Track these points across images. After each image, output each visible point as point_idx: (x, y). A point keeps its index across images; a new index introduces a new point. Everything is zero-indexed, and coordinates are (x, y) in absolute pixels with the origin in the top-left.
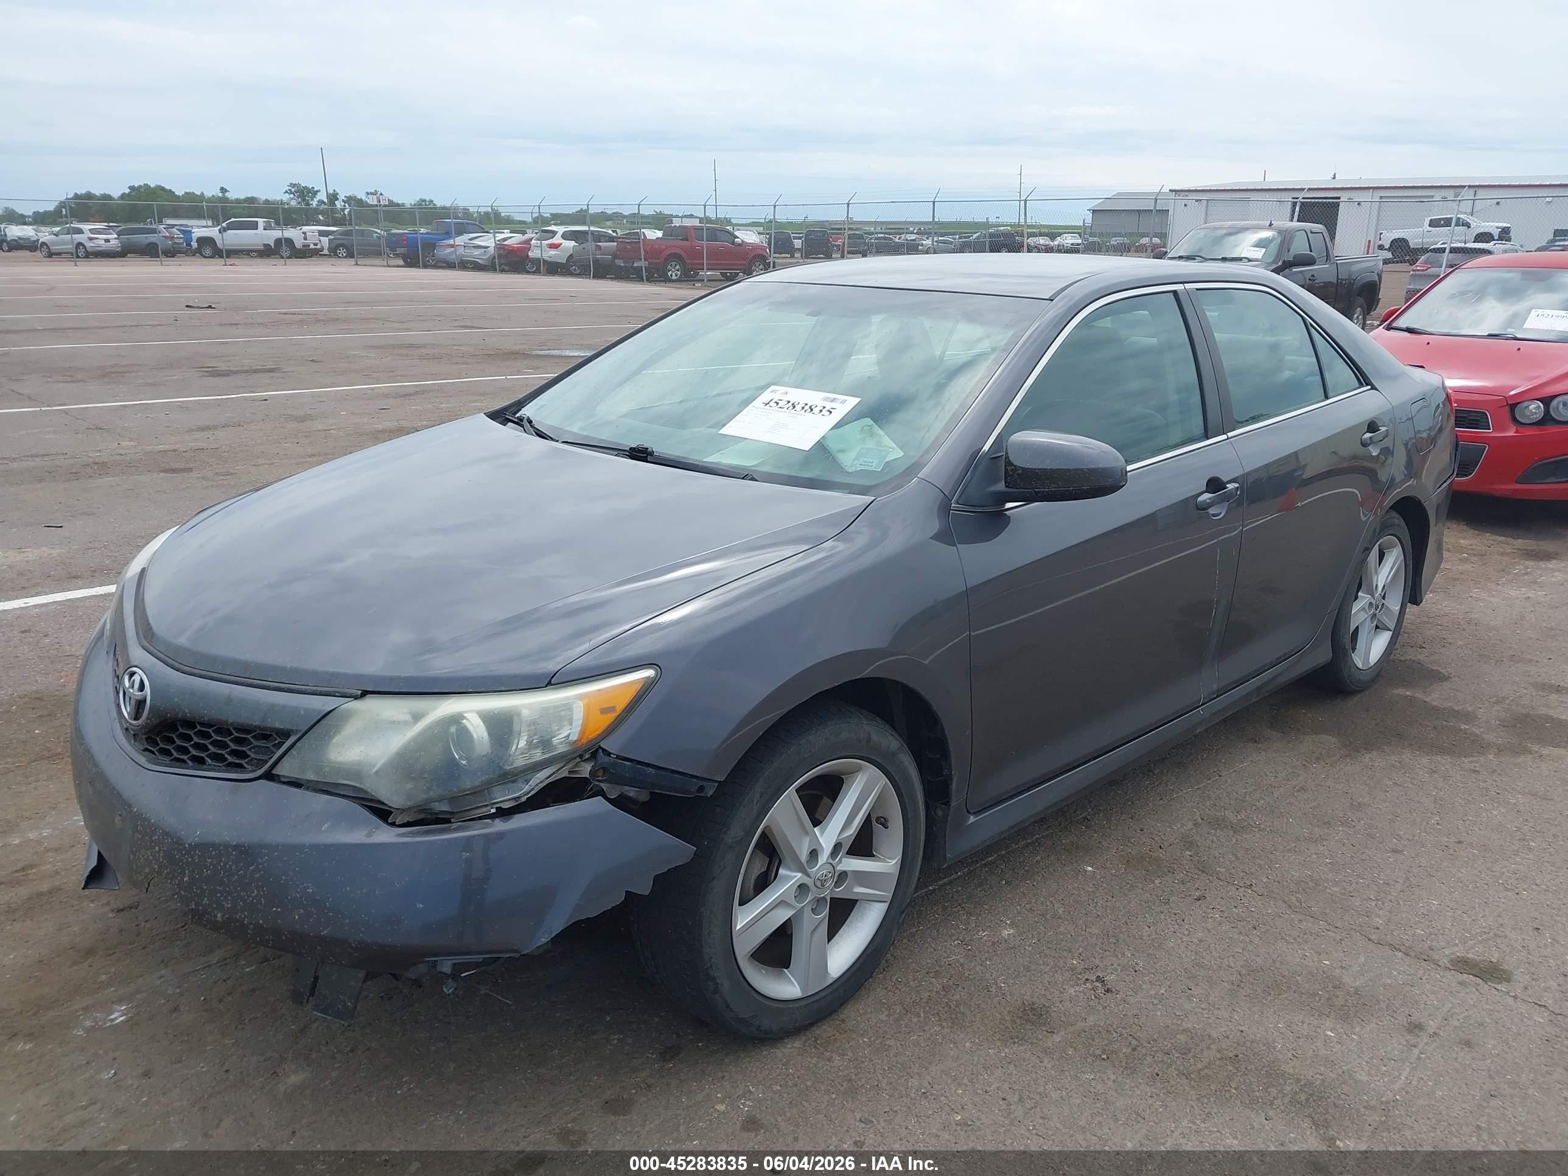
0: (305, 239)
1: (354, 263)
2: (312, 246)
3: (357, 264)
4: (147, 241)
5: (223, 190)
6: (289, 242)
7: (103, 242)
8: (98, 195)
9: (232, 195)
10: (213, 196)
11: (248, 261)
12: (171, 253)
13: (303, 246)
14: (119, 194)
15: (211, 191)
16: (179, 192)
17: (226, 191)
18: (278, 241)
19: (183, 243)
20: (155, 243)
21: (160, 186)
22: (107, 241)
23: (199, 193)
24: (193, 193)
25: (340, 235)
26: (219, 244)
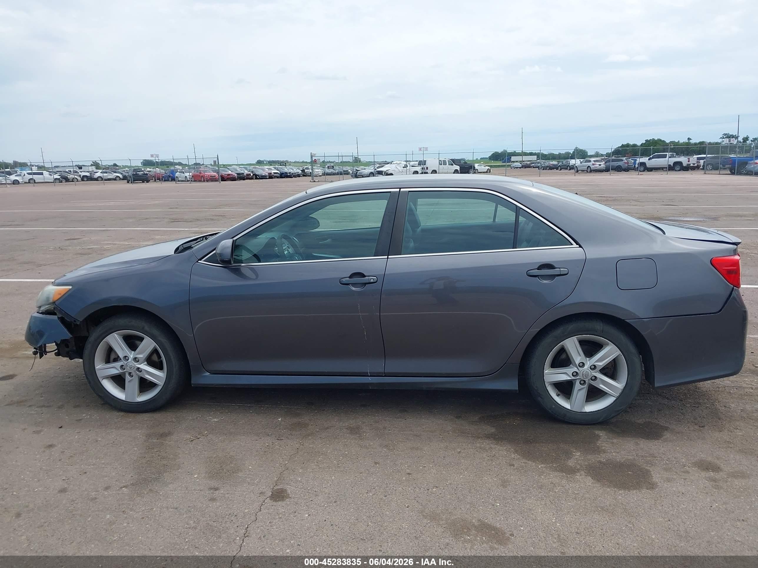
0: (689, 161)
1: (703, 173)
2: (692, 165)
3: (705, 174)
4: (617, 165)
5: (689, 139)
6: (680, 163)
7: (598, 165)
8: (631, 144)
9: (692, 141)
10: (684, 142)
11: (662, 173)
12: (627, 170)
13: (687, 165)
14: (640, 144)
15: (683, 140)
16: (668, 141)
17: (691, 139)
18: (676, 163)
19: (633, 165)
20: (620, 166)
21: (659, 139)
22: (600, 165)
23: (677, 141)
24: (674, 141)
25: (710, 159)
26: (648, 166)
